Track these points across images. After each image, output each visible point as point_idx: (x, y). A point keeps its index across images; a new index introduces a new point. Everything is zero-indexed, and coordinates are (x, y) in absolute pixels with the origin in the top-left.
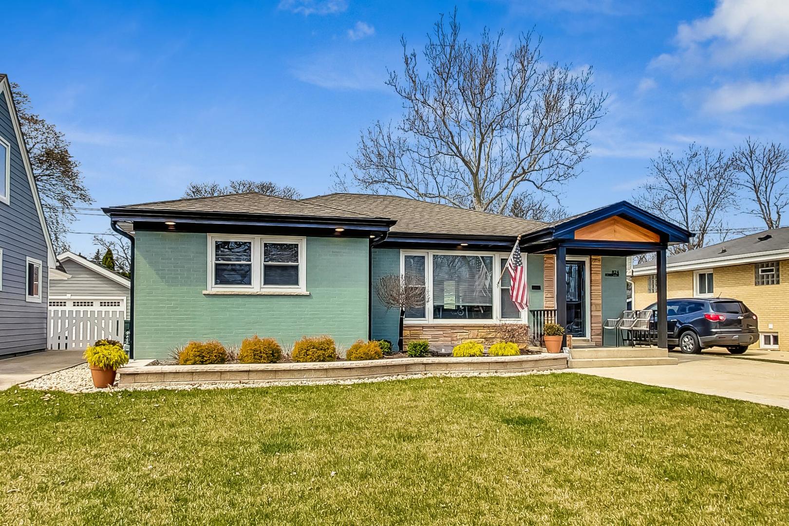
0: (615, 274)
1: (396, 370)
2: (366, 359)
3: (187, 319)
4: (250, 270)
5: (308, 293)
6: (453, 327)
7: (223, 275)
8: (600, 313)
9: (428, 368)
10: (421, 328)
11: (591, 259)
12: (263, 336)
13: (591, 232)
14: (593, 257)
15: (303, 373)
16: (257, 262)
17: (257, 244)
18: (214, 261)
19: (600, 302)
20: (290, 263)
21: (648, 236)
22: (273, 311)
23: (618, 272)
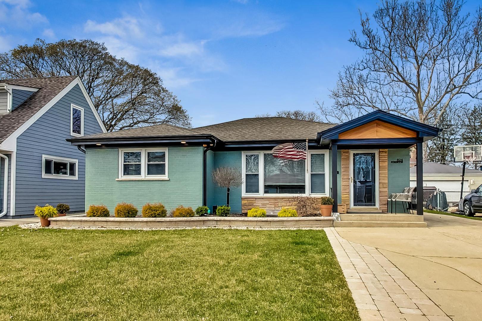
0: (400, 161)
1: (196, 224)
2: (181, 217)
3: (109, 193)
4: (140, 167)
5: (168, 179)
6: (275, 199)
7: (127, 170)
8: (386, 190)
9: (219, 223)
10: (255, 199)
11: (379, 151)
12: (128, 203)
13: (357, 134)
14: (381, 150)
15: (134, 223)
16: (144, 162)
17: (144, 153)
18: (123, 163)
19: (387, 182)
20: (161, 163)
21: (406, 134)
22: (150, 189)
23: (402, 160)
